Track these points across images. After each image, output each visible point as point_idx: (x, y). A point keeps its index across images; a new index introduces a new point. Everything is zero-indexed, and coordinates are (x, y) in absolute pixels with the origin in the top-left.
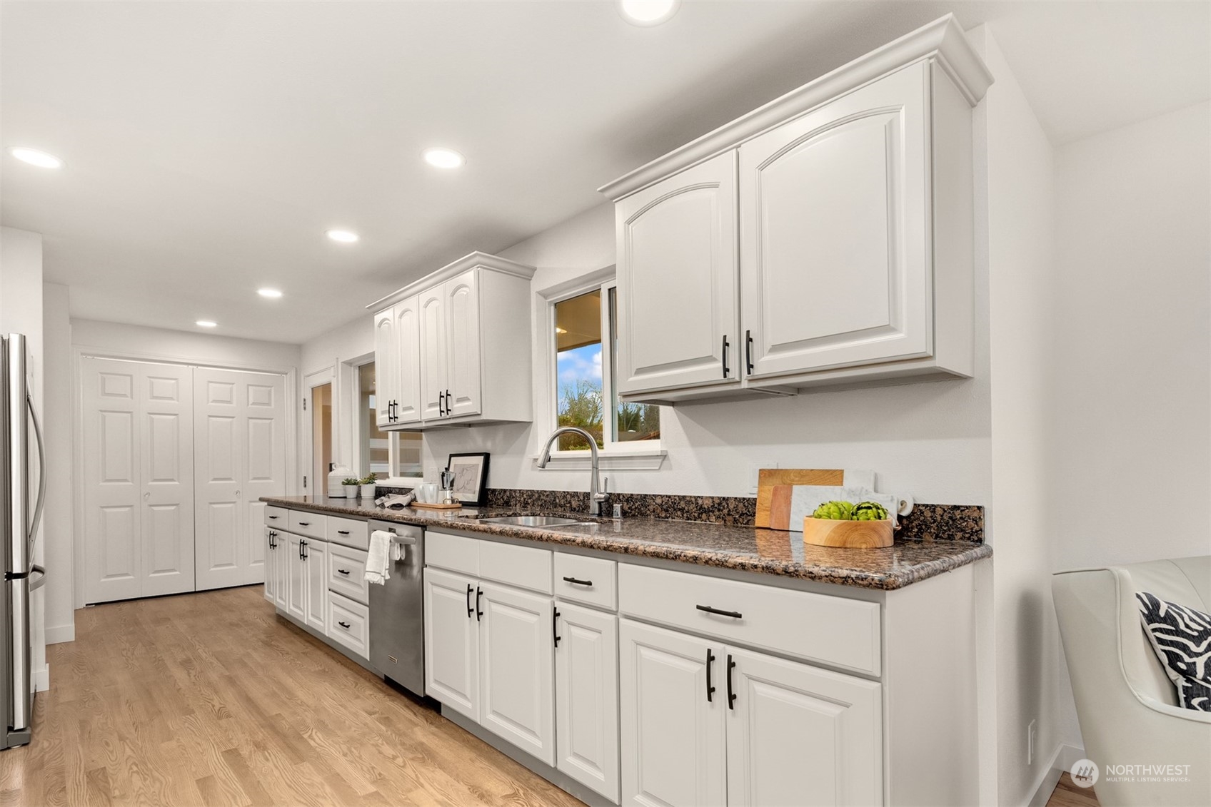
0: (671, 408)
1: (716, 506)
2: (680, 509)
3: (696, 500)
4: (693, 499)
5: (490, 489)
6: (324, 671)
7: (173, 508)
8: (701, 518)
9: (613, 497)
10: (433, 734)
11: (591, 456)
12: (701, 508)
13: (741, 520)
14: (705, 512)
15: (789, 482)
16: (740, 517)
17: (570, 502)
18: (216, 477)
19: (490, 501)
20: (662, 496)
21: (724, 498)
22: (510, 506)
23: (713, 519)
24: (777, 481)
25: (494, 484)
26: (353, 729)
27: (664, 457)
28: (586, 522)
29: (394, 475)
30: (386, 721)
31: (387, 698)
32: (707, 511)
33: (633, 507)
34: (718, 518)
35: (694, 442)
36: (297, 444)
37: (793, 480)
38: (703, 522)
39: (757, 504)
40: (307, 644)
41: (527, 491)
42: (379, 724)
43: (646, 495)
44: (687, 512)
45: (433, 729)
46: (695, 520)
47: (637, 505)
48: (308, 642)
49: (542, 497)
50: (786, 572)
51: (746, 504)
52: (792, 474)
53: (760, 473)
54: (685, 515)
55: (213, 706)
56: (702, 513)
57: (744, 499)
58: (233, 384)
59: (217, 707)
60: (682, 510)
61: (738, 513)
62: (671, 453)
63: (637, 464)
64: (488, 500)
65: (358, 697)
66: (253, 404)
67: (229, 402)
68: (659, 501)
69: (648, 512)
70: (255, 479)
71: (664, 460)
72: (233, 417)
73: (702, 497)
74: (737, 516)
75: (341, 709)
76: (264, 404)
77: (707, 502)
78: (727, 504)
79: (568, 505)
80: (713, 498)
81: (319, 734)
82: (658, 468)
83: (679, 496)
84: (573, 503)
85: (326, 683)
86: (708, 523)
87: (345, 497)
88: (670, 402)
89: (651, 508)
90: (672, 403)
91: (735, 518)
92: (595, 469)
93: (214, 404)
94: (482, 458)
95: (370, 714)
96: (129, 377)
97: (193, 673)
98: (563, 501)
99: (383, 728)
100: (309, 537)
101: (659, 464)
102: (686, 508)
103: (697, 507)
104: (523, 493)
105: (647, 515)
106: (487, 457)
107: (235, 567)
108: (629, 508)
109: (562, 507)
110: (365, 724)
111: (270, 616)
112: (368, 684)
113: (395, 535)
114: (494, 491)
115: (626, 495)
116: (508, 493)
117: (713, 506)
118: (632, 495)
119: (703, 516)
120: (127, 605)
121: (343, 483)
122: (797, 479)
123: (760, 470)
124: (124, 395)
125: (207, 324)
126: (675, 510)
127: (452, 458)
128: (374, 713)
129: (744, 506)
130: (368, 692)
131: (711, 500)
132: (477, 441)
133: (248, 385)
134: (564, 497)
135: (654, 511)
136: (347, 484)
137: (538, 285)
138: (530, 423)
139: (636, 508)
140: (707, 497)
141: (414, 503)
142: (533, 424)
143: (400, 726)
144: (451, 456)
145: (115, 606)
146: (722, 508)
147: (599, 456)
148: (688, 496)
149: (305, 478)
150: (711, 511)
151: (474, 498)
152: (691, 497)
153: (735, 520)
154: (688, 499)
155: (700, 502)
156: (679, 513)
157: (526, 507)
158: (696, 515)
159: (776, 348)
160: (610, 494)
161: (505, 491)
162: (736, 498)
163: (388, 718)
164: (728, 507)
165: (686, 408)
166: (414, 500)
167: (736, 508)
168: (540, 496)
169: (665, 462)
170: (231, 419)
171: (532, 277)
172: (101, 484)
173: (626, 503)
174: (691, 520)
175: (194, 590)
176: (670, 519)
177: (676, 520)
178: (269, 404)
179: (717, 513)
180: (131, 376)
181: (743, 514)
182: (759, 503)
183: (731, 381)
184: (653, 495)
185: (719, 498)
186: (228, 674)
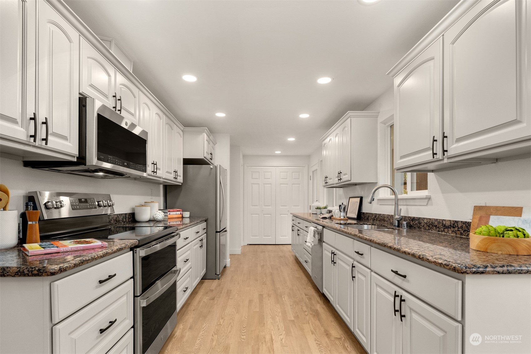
0: (433, 173)
1: (452, 225)
2: (435, 226)
3: (442, 221)
4: (441, 221)
5: (362, 213)
6: (299, 277)
7: (270, 215)
8: (444, 231)
9: (406, 218)
10: (323, 308)
11: (394, 198)
12: (445, 226)
13: (464, 234)
14: (447, 228)
15: (489, 213)
16: (464, 232)
17: (390, 220)
18: (282, 205)
19: (362, 218)
20: (427, 219)
21: (456, 221)
22: (369, 220)
23: (450, 232)
24: (482, 213)
25: (364, 210)
26: (298, 298)
27: (429, 198)
28: (390, 229)
29: (336, 206)
30: (310, 299)
31: (314, 292)
32: (448, 227)
33: (415, 224)
34: (453, 231)
35: (444, 191)
36: (308, 194)
37: (492, 213)
38: (445, 234)
39: (471, 225)
40: (299, 267)
41: (375, 214)
42: (307, 299)
43: (420, 218)
44: (438, 228)
45: (324, 306)
46: (442, 232)
47: (416, 222)
48: (300, 266)
49: (380, 217)
50: (419, 257)
51: (467, 225)
52: (492, 209)
53: (474, 208)
54: (437, 229)
55: (263, 280)
56: (445, 228)
57: (466, 222)
58: (287, 172)
59: (264, 281)
60: (436, 226)
61: (463, 230)
62: (432, 197)
63: (418, 202)
64: (361, 217)
65: (305, 289)
66: (294, 179)
67: (286, 179)
68: (425, 221)
69: (421, 227)
70: (294, 206)
71: (429, 200)
72: (287, 184)
73: (445, 220)
74: (462, 232)
75: (298, 291)
76: (297, 179)
77: (447, 223)
78: (458, 225)
79: (389, 221)
80: (450, 221)
81: (287, 297)
82: (426, 204)
83: (434, 219)
84: (391, 220)
85: (298, 282)
86: (448, 234)
87: (316, 214)
88: (431, 170)
89: (422, 224)
90: (432, 171)
91: (461, 232)
92: (397, 205)
93: (282, 180)
94: (359, 199)
95: (306, 295)
96: (258, 173)
97: (263, 269)
98: (387, 219)
99: (307, 301)
100: (300, 228)
101: (427, 202)
102: (438, 225)
103: (443, 225)
104: (373, 215)
105: (420, 228)
106: (361, 198)
107: (287, 237)
108: (413, 224)
109: (387, 222)
110: (303, 298)
111: (293, 256)
112: (311, 285)
113: (316, 229)
114: (364, 213)
115: (412, 217)
116: (368, 214)
117: (450, 225)
118: (414, 217)
119: (445, 230)
120: (257, 246)
121: (316, 209)
122: (494, 212)
123: (475, 206)
124: (257, 178)
125: (278, 152)
126: (432, 226)
127: (350, 199)
128: (307, 295)
129: (466, 226)
130: (309, 288)
131: (449, 222)
132: (359, 191)
133: (292, 172)
134: (388, 217)
135: (423, 226)
136: (317, 209)
137: (381, 119)
138: (377, 183)
139: (416, 224)
140: (447, 220)
141: (332, 217)
142: (378, 183)
143: (313, 302)
144: (350, 198)
145: (254, 245)
146: (455, 226)
147: (399, 198)
148: (439, 219)
149: (310, 206)
150: (449, 228)
151: (355, 216)
152: (440, 220)
153: (461, 234)
154: (439, 221)
155: (444, 223)
156: (434, 228)
157: (374, 221)
158: (442, 229)
159: (459, 140)
160: (402, 216)
161: (367, 213)
162: (462, 221)
163: (311, 298)
164: (457, 226)
165: (440, 173)
166: (332, 216)
167: (462, 227)
168: (379, 216)
169: (430, 201)
170: (287, 185)
171: (378, 116)
172: (251, 207)
173: (411, 221)
174: (440, 232)
175: (275, 244)
176: (430, 231)
177: (433, 231)
178: (299, 179)
179: (452, 229)
180: (259, 172)
181: (465, 231)
182: (473, 225)
183: (438, 159)
184: (423, 218)
185: (453, 221)
186: (271, 272)
